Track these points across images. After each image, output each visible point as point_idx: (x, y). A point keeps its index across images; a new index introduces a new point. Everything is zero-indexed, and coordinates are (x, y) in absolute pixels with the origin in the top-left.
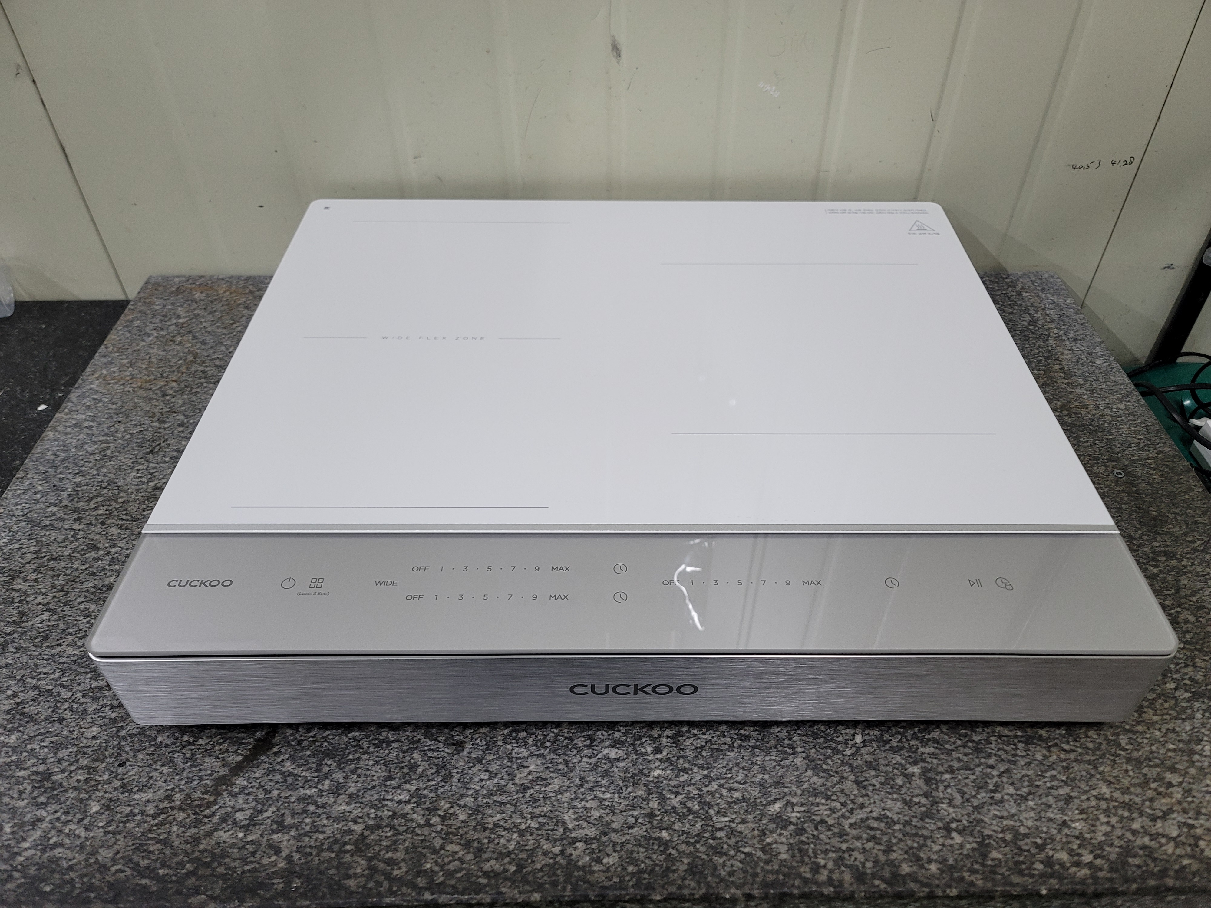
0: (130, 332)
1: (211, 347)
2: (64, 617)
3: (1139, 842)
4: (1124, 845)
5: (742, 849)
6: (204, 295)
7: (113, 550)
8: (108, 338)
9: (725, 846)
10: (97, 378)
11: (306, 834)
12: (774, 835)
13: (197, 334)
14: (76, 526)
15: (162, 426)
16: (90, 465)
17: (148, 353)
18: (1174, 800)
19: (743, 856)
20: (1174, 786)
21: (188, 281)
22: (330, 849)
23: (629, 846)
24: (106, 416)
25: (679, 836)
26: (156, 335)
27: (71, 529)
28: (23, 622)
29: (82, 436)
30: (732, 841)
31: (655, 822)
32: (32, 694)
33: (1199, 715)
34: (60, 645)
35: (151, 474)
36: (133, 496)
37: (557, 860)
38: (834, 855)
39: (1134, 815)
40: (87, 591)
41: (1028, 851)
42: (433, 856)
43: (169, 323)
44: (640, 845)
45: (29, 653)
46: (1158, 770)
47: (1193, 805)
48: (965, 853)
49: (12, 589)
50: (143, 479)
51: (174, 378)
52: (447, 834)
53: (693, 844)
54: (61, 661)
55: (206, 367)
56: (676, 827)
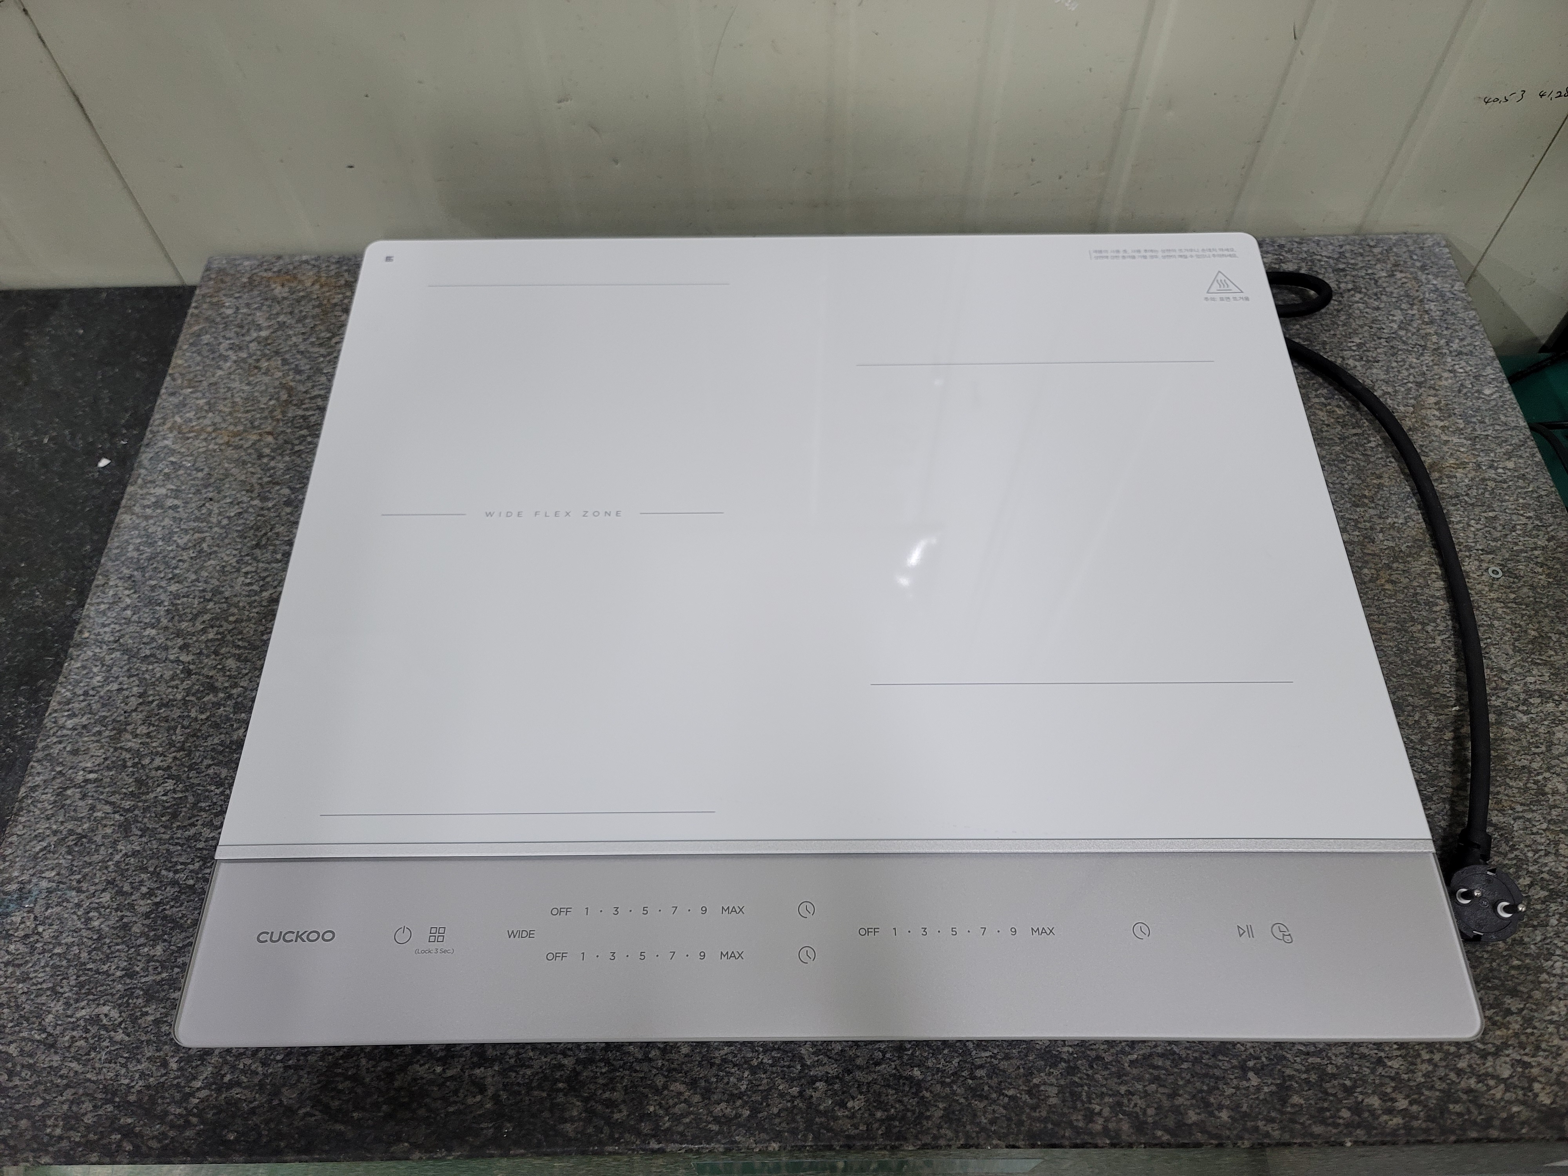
0: (199, 354)
1: (309, 378)
2: (192, 785)
3: (1463, 1085)
4: (1447, 1087)
5: (1006, 1092)
6: (286, 289)
7: (234, 691)
8: (172, 365)
9: (986, 1088)
10: (171, 430)
11: (511, 1069)
12: (1042, 1074)
13: (287, 356)
14: (184, 658)
15: (265, 504)
16: (186, 565)
17: (229, 389)
18: (1511, 1031)
19: (1006, 1100)
20: (1512, 1014)
21: (261, 265)
22: (540, 1087)
23: (877, 1087)
24: (193, 490)
25: (933, 1075)
26: (235, 358)
27: (178, 661)
28: (143, 794)
29: (167, 522)
30: (994, 1082)
31: (905, 1057)
32: (170, 891)
33: (1554, 921)
34: (193, 825)
35: (264, 579)
36: (247, 613)
37: (796, 1103)
38: (1111, 1100)
39: (1461, 1051)
40: (213, 750)
41: (1335, 1095)
42: (656, 1098)
43: (248, 338)
44: (889, 1086)
45: (158, 836)
46: (1497, 992)
47: (1532, 1038)
48: (1262, 1097)
49: (121, 748)
50: (255, 587)
51: (269, 429)
52: (670, 1070)
53: (950, 1085)
54: (198, 846)
55: (307, 409)
56: (930, 1064)
